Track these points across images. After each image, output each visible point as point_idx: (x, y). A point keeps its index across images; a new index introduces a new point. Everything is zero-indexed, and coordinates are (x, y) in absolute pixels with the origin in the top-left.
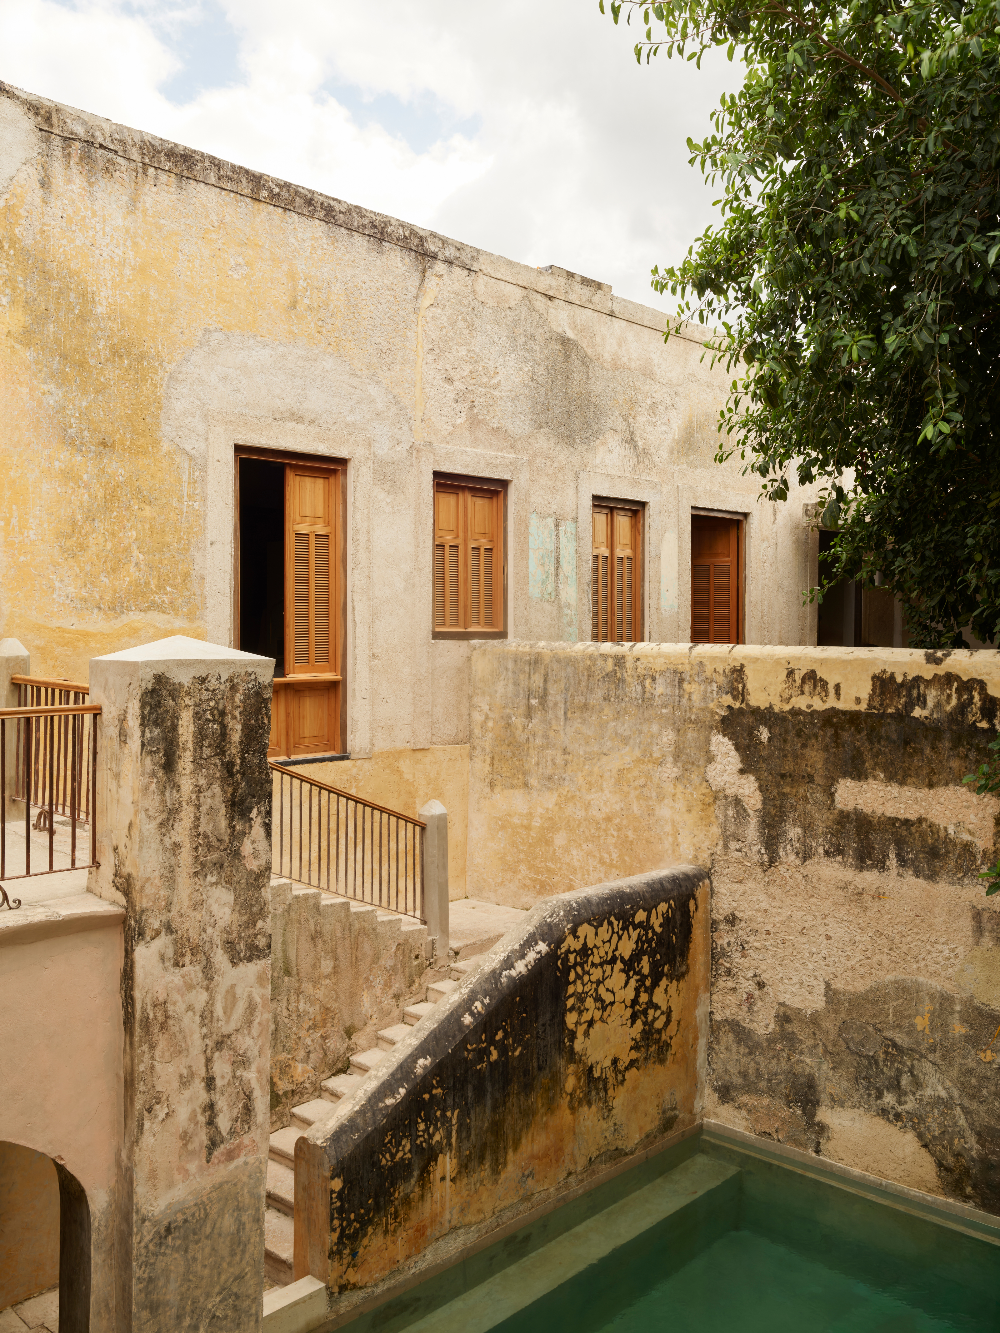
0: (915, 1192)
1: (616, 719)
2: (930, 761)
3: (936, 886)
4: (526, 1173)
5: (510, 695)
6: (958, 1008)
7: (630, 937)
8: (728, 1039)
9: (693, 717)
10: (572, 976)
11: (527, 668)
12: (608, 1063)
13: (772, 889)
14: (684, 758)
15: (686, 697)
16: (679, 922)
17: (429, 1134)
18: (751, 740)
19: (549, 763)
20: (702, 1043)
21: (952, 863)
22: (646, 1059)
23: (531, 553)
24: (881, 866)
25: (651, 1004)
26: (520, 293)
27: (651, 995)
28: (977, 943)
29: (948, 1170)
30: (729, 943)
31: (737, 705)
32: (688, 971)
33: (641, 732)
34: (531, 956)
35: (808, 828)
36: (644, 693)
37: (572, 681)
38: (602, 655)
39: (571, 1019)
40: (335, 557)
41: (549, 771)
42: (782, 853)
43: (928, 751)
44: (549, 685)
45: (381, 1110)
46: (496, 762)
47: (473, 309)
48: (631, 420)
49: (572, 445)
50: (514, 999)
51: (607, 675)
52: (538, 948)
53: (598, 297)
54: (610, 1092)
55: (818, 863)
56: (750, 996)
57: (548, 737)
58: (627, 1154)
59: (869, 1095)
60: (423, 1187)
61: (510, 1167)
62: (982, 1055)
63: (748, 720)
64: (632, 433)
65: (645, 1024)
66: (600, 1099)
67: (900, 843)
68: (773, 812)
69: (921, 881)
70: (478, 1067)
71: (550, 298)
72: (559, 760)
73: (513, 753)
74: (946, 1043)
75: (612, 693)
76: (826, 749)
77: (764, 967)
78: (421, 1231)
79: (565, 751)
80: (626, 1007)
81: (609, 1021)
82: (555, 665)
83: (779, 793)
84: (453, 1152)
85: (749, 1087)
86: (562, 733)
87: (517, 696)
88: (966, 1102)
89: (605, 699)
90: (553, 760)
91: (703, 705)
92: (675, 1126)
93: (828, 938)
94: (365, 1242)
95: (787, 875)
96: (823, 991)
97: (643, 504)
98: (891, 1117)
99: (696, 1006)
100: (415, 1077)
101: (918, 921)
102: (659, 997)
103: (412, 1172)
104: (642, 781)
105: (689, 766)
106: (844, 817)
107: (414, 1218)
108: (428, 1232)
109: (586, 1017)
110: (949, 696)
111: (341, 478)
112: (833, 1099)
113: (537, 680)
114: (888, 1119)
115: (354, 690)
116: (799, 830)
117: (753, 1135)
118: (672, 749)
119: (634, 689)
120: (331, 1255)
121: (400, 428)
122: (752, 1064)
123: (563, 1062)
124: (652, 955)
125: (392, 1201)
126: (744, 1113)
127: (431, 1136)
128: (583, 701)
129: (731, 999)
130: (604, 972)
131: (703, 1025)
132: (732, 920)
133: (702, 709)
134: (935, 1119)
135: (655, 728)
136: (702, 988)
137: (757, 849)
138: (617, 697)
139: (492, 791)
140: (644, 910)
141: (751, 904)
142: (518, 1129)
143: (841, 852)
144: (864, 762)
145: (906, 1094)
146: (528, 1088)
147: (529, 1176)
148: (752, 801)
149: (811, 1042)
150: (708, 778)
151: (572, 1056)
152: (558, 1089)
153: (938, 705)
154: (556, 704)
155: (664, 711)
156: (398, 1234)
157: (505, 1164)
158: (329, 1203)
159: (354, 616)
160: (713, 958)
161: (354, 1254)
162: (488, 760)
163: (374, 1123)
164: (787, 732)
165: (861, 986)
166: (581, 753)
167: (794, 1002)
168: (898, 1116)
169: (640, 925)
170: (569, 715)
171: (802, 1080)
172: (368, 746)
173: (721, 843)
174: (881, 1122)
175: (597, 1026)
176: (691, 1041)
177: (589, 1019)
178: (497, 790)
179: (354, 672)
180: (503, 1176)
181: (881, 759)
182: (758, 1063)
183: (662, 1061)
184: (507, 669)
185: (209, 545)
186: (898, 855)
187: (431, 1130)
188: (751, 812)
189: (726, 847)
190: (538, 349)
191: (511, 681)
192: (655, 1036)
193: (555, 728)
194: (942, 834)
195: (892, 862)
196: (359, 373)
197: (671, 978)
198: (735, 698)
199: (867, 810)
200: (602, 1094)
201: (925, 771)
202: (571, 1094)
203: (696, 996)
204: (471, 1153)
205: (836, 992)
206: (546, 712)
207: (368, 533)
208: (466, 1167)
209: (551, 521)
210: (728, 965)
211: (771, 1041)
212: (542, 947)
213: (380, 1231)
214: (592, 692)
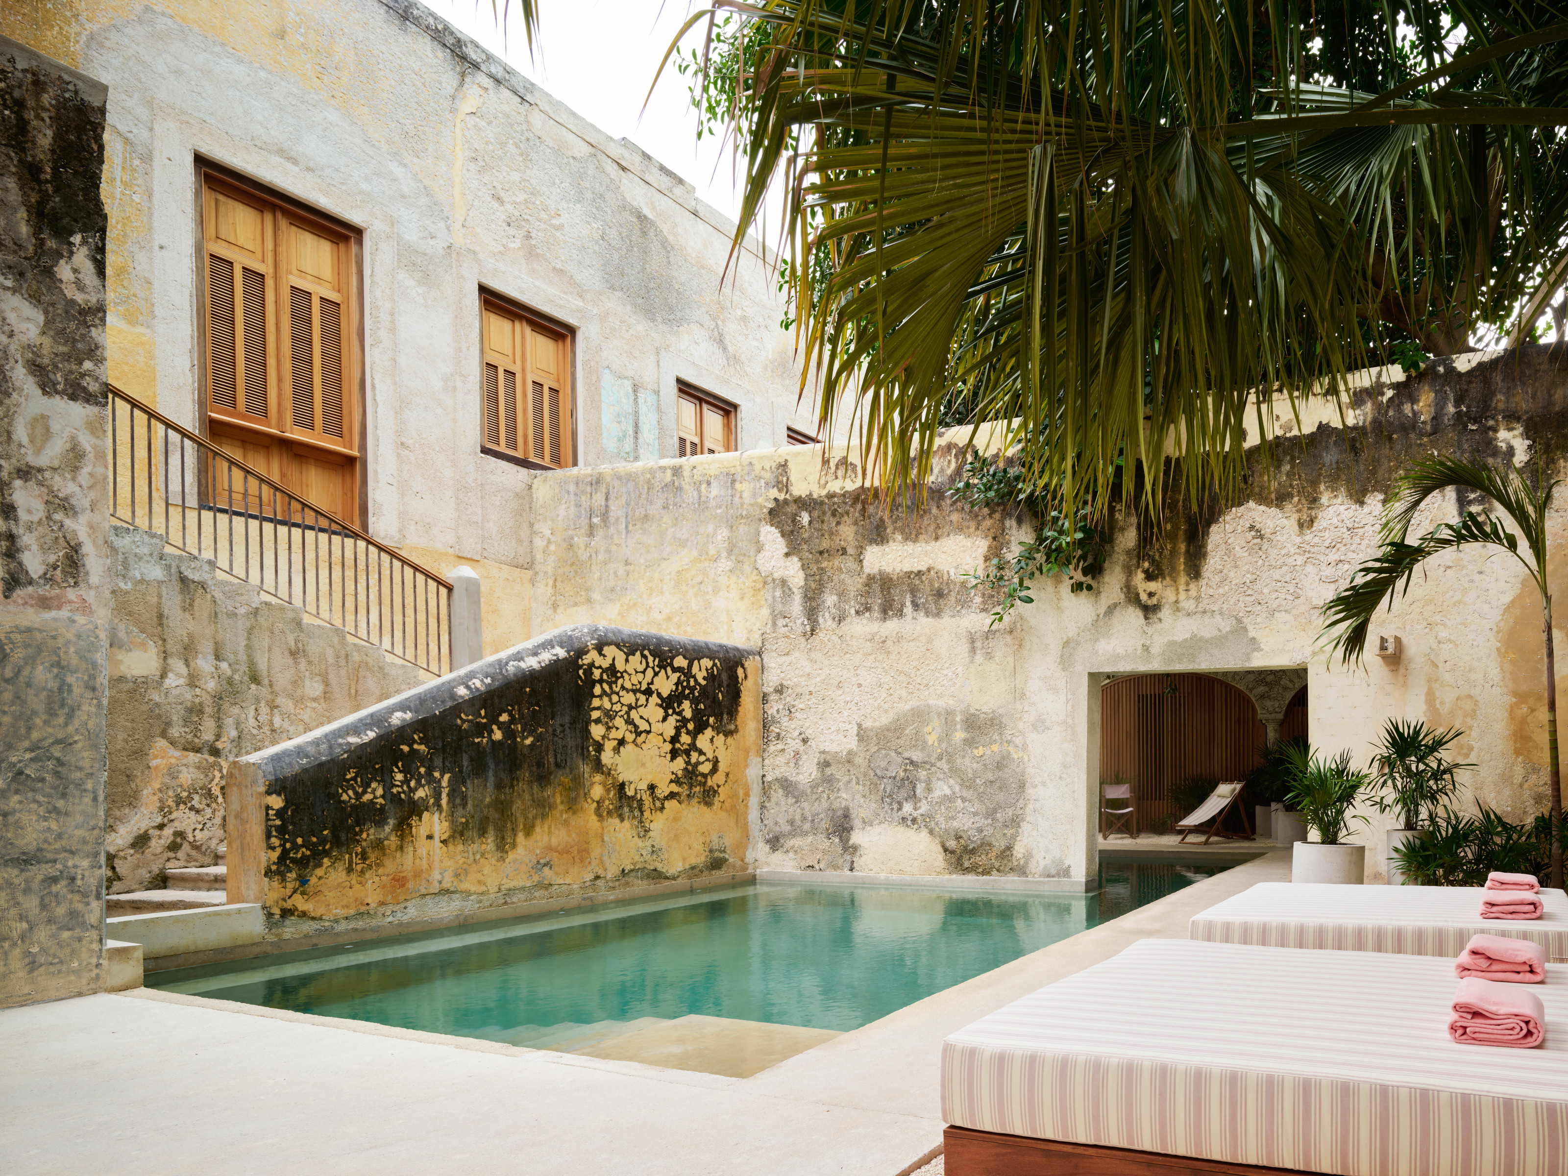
0: (928, 878)
1: (675, 525)
2: (936, 518)
3: (941, 621)
4: (542, 861)
5: (572, 516)
6: (958, 719)
7: (668, 677)
8: (777, 794)
9: (744, 513)
10: (597, 690)
11: (589, 489)
12: (643, 786)
13: (813, 655)
14: (736, 551)
15: (738, 495)
16: (725, 683)
17: (409, 787)
18: (794, 525)
19: (612, 576)
20: (754, 802)
21: (953, 599)
22: (688, 796)
23: (604, 406)
24: (900, 613)
25: (693, 747)
26: (586, 150)
27: (694, 738)
28: (972, 662)
29: (952, 852)
30: (778, 711)
31: (781, 497)
32: (736, 731)
33: (698, 533)
34: (546, 657)
35: (842, 595)
36: (700, 497)
37: (633, 496)
38: (660, 468)
39: (597, 731)
40: (348, 327)
41: (612, 584)
42: (821, 620)
43: (934, 510)
44: (611, 503)
45: (340, 745)
46: (559, 584)
47: (528, 140)
48: (720, 322)
49: (653, 320)
50: (522, 688)
51: (666, 485)
52: (554, 651)
53: (678, 190)
54: (647, 814)
55: (851, 623)
56: (797, 753)
57: (610, 552)
58: (667, 878)
59: (892, 809)
60: (402, 838)
61: (520, 850)
62: (976, 752)
63: (792, 508)
64: (721, 335)
65: (688, 763)
66: (634, 817)
67: (913, 591)
68: (813, 586)
69: (930, 620)
70: (477, 740)
71: (624, 169)
72: (621, 572)
73: (576, 572)
74: (949, 750)
75: (670, 502)
76: (856, 523)
77: (807, 724)
78: (400, 881)
79: (627, 563)
80: (665, 741)
81: (643, 746)
82: (616, 483)
83: (818, 569)
84: (444, 814)
85: (795, 831)
86: (623, 546)
87: (579, 517)
88: (965, 794)
89: (664, 508)
90: (615, 573)
91: (753, 501)
92: (724, 868)
93: (860, 685)
94: (319, 872)
95: (826, 639)
96: (855, 732)
97: (735, 407)
98: (909, 823)
99: (746, 766)
100: (390, 725)
101: (928, 654)
102: (703, 741)
103: (387, 818)
104: (699, 579)
105: (741, 558)
106: (871, 578)
107: (390, 866)
108: (410, 885)
109: (614, 734)
110: (949, 461)
111: (354, 248)
112: (864, 822)
113: (599, 499)
114: (907, 826)
115: (376, 472)
116: (835, 598)
117: (799, 872)
118: (726, 544)
119: (690, 495)
120: (268, 873)
121: (434, 223)
122: (799, 810)
123: (587, 769)
124: (695, 702)
125: (358, 841)
126: (791, 855)
127: (413, 790)
128: (643, 513)
129: (781, 760)
130: (637, 700)
131: (755, 785)
132: (780, 690)
133: (752, 505)
134: (941, 815)
135: (710, 528)
136: (752, 753)
137: (800, 622)
138: (675, 504)
139: (555, 612)
140: (685, 658)
141: (797, 672)
142: (530, 816)
143: (868, 609)
144: (885, 529)
145: (920, 800)
146: (542, 779)
147: (545, 865)
148: (796, 580)
149: (847, 778)
150: (758, 566)
151: (598, 766)
152: (582, 792)
153: (942, 470)
154: (617, 519)
155: (719, 511)
156: (367, 875)
157: (514, 846)
158: (264, 819)
159: (375, 395)
160: (764, 727)
161: (303, 881)
162: (551, 582)
163: (331, 754)
164: (824, 513)
165: (885, 720)
166: (642, 561)
167: (832, 747)
168: (914, 820)
169: (679, 669)
170: (630, 527)
171: (840, 813)
172: (397, 536)
173: (770, 622)
174: (901, 829)
175: (629, 748)
176: (741, 795)
177: (620, 737)
178: (560, 610)
179: (375, 453)
180: (511, 856)
181: (899, 524)
182: (803, 809)
183: (709, 804)
184: (568, 492)
185: (157, 248)
186: (913, 602)
187: (413, 783)
188: (795, 590)
189: (774, 624)
190: (609, 212)
191: (573, 503)
192: (699, 778)
193: (617, 542)
194: (945, 578)
195: (908, 609)
196: (377, 144)
197: (718, 730)
198: (780, 490)
199: (889, 570)
200: (637, 813)
201: (933, 527)
202: (598, 802)
203: (746, 757)
204: (467, 821)
205: (866, 730)
206: (608, 528)
207: (392, 314)
208: (462, 834)
209: (628, 385)
210: (777, 730)
211: (814, 786)
212: (562, 653)
213: (341, 867)
214: (651, 503)
